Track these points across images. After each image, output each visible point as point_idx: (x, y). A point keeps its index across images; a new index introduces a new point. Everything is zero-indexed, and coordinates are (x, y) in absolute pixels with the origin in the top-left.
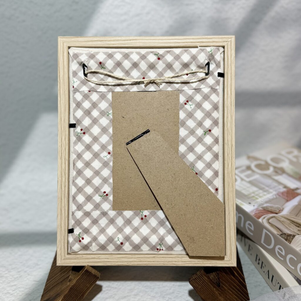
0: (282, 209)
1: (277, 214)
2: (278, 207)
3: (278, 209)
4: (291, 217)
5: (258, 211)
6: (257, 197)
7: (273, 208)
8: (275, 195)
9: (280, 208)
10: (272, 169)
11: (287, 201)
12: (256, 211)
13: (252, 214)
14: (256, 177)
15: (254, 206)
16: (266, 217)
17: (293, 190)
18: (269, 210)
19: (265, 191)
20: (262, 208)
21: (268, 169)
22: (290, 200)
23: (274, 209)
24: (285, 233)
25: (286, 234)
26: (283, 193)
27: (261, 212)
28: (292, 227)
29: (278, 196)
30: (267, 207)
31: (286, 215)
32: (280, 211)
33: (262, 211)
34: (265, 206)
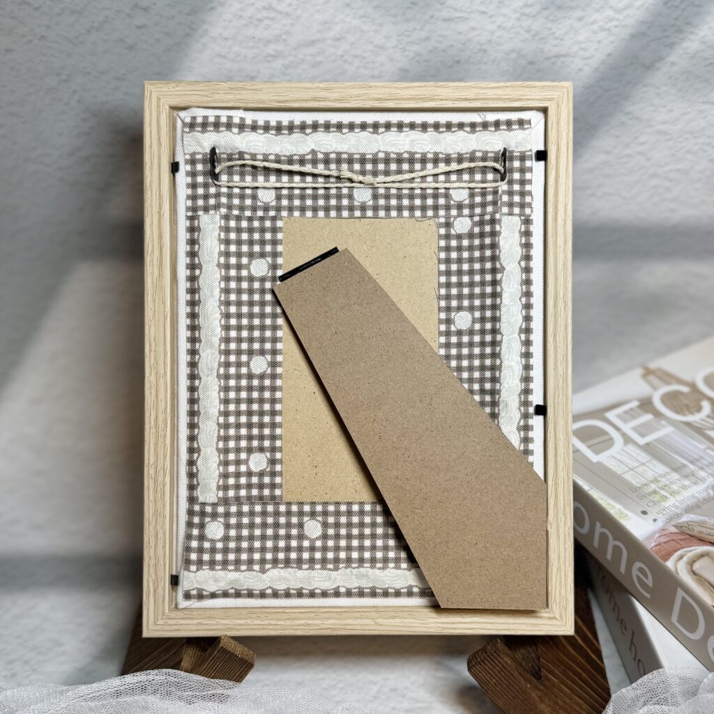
12: (660, 536)
15: (655, 520)
16: (685, 555)
18: (695, 533)
19: (686, 477)
20: (676, 527)
33: (675, 538)
34: (684, 522)
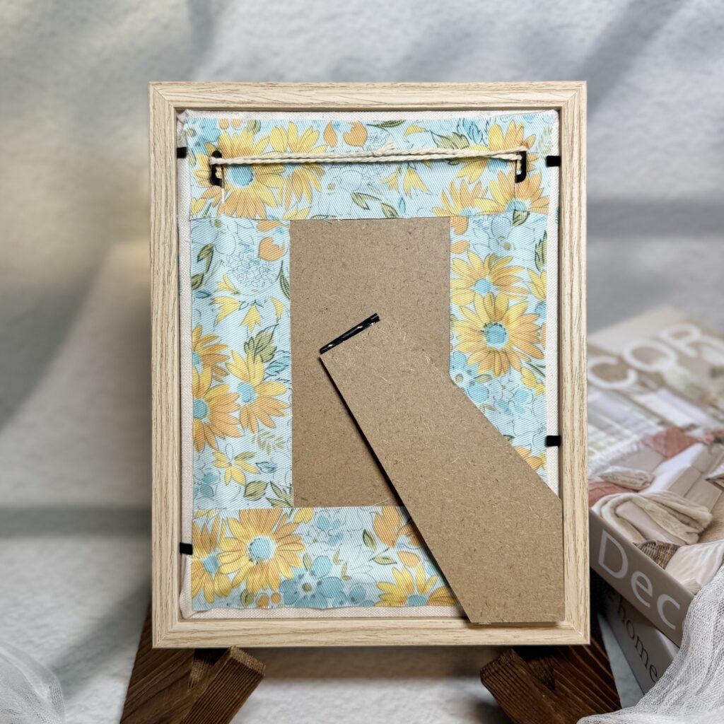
0: (650, 479)
1: (637, 491)
2: (640, 474)
3: (641, 479)
4: (672, 501)
5: (592, 484)
6: (591, 449)
7: (629, 477)
8: (637, 443)
9: (646, 478)
10: (632, 376)
11: (666, 458)
17: (682, 430)
21: (624, 376)
22: (674, 455)
23: (632, 480)
24: (655, 540)
25: (655, 543)
26: (655, 439)
27: (599, 488)
28: (673, 524)
29: (642, 447)
30: (613, 475)
31: (658, 496)
32: (644, 484)
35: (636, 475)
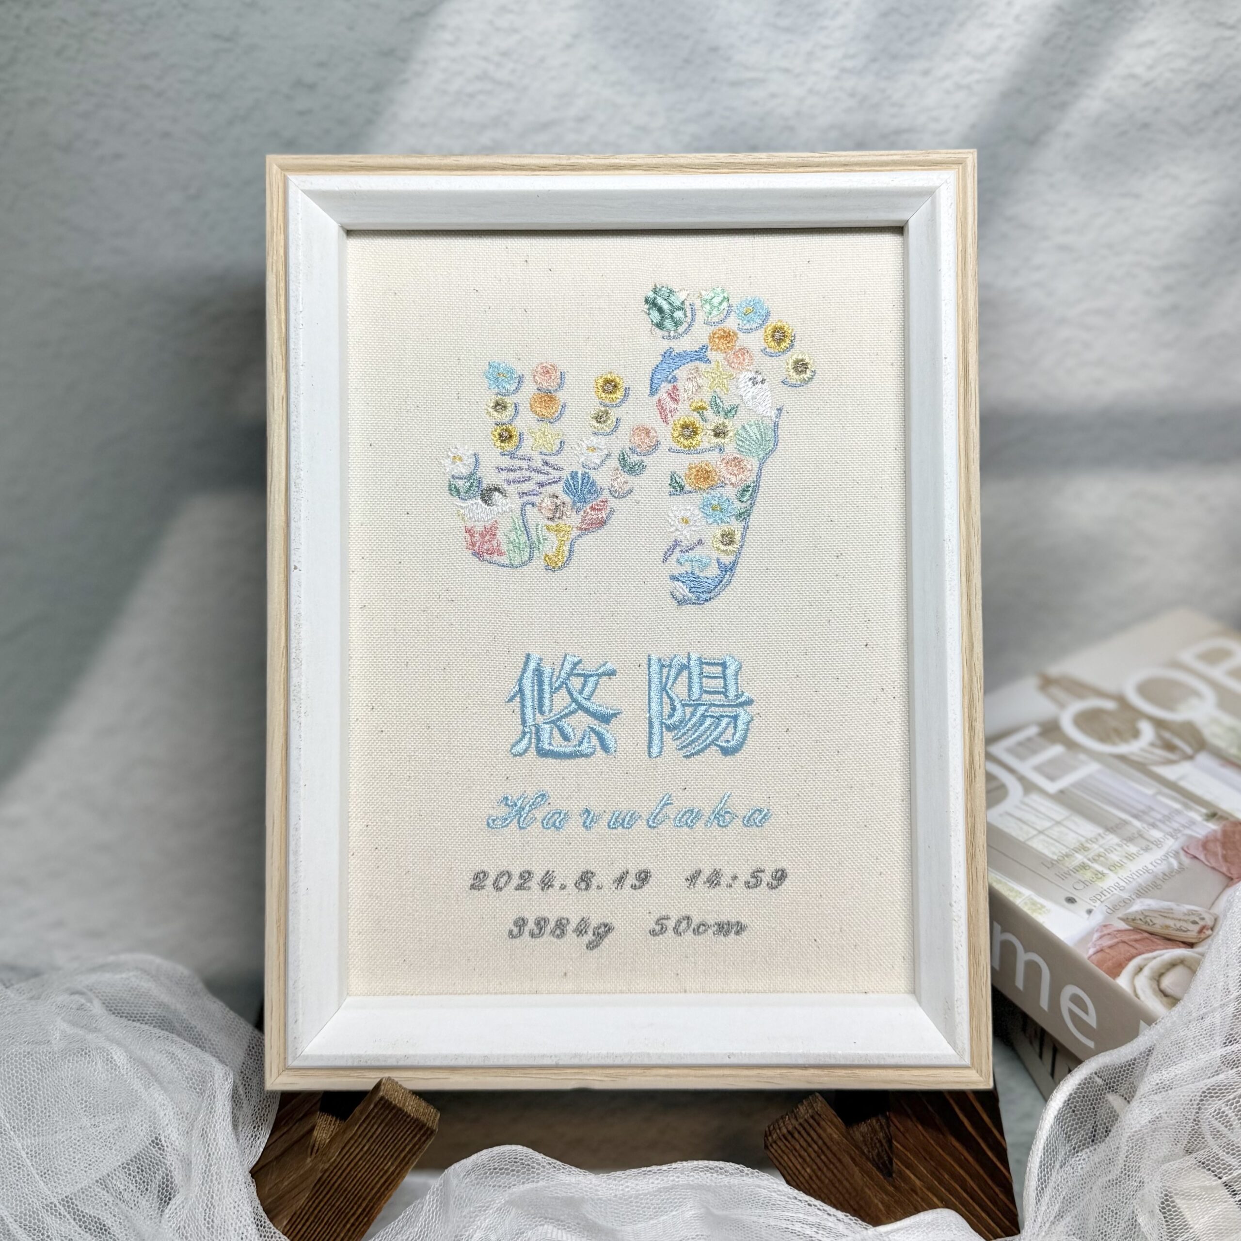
0: (1209, 922)
1: (1191, 945)
2: (1191, 913)
3: (1194, 923)
5: (1109, 934)
6: (1096, 866)
7: (1172, 919)
8: (1176, 855)
9: (1203, 919)
10: (1147, 732)
11: (1230, 881)
12: (1101, 937)
13: (1086, 953)
14: (1089, 769)
15: (1090, 912)
16: (1145, 965)
18: (1157, 929)
19: (1130, 839)
20: (1125, 920)
21: (1133, 733)
23: (1178, 924)
26: (1205, 844)
27: (1124, 942)
29: (1186, 861)
30: (1144, 915)
32: (1201, 931)
33: (1125, 938)
34: (1137, 912)
35: (1185, 914)
